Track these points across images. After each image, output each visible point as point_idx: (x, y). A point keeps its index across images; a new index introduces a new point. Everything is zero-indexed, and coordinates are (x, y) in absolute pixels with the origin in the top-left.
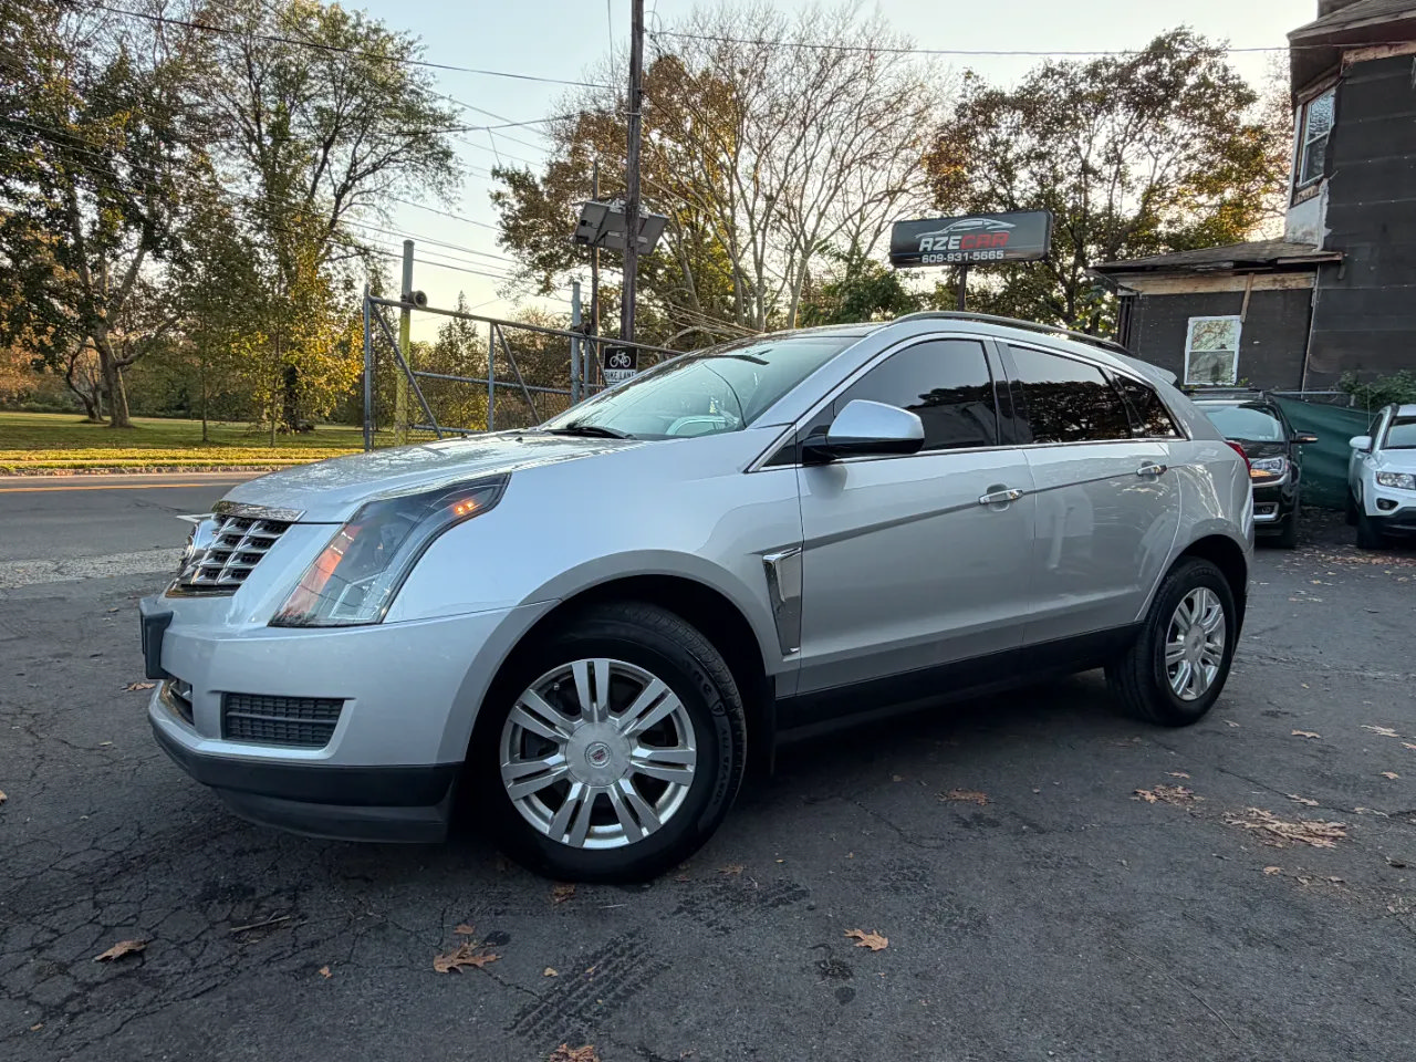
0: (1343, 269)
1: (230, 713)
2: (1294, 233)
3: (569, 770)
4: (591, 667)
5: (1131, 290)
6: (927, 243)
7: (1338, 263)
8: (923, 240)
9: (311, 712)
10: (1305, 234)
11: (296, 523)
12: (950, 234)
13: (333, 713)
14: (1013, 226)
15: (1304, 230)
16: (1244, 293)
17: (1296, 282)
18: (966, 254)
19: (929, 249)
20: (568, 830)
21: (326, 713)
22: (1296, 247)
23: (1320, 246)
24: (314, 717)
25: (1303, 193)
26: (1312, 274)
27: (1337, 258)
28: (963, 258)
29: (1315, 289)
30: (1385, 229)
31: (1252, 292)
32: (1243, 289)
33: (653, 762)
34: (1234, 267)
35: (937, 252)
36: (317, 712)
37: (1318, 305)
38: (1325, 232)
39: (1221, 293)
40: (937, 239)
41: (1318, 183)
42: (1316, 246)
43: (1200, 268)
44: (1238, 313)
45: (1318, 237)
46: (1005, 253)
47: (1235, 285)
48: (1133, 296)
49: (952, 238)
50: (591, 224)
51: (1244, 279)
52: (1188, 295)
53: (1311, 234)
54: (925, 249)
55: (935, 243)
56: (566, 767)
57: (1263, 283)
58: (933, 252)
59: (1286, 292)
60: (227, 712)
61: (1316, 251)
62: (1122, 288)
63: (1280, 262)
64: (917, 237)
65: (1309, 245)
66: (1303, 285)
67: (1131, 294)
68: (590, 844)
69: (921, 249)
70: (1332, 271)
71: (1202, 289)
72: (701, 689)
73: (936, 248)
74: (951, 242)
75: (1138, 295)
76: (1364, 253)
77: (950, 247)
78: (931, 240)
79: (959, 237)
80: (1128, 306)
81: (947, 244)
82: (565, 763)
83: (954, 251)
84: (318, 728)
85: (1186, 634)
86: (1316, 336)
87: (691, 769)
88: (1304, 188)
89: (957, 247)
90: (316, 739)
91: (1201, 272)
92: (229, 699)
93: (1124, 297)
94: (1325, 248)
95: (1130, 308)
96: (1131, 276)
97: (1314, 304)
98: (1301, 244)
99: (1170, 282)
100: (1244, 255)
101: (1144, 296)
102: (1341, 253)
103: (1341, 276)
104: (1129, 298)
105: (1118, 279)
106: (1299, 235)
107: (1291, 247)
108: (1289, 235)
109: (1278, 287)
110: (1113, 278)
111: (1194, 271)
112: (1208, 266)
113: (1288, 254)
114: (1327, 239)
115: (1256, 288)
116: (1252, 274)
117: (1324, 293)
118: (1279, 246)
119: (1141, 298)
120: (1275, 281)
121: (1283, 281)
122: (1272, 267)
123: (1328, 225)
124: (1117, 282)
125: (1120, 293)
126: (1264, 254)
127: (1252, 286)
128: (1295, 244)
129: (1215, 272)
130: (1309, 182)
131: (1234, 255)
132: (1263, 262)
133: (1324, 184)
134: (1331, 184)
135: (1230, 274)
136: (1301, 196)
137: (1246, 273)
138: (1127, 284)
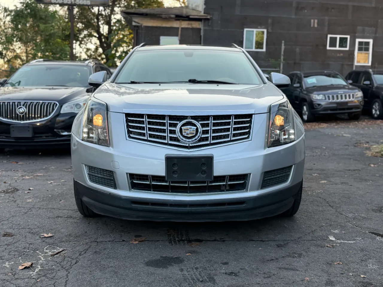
0: (210, 22)
2: (192, 5)
5: (139, 23)
7: (208, 19)
10: (196, 6)
15: (195, 4)
16: (178, 28)
22: (194, 11)
23: (203, 12)
26: (200, 23)
27: (209, 17)
28: (72, 2)
29: (202, 28)
30: (222, 7)
31: (182, 28)
32: (178, 26)
34: (175, 17)
37: (204, 35)
38: (204, 7)
39: (171, 27)
42: (201, 12)
43: (164, 16)
44: (177, 35)
45: (201, 8)
46: (91, 2)
47: (176, 24)
51: (178, 22)
52: (160, 27)
53: (198, 6)
57: (185, 24)
59: (193, 29)
61: (202, 14)
62: (135, 22)
63: (191, 17)
65: (198, 11)
66: (198, 27)
67: (138, 25)
70: (207, 22)
71: (164, 25)
75: (141, 26)
76: (216, 16)
80: (137, 30)
91: (163, 18)
93: (135, 26)
94: (204, 13)
95: (138, 31)
96: (138, 17)
97: (202, 34)
98: (195, 10)
99: (152, 21)
100: (178, 12)
101: (144, 26)
102: (209, 15)
103: (210, 24)
104: (137, 26)
105: (133, 18)
106: (194, 6)
107: (191, 11)
108: (190, 6)
109: (190, 26)
110: (131, 17)
111: (161, 17)
112: (166, 16)
113: (193, 14)
114: (205, 9)
115: (183, 26)
116: (181, 21)
117: (205, 30)
118: (188, 10)
119: (143, 27)
120: (189, 24)
121: (191, 24)
122: (188, 18)
123: (205, 4)
124: (132, 19)
125: (134, 24)
126: (184, 12)
127: (181, 25)
128: (193, 9)
129: (168, 19)
131: (174, 12)
132: (185, 16)
135: (173, 20)
137: (179, 20)
138: (136, 20)
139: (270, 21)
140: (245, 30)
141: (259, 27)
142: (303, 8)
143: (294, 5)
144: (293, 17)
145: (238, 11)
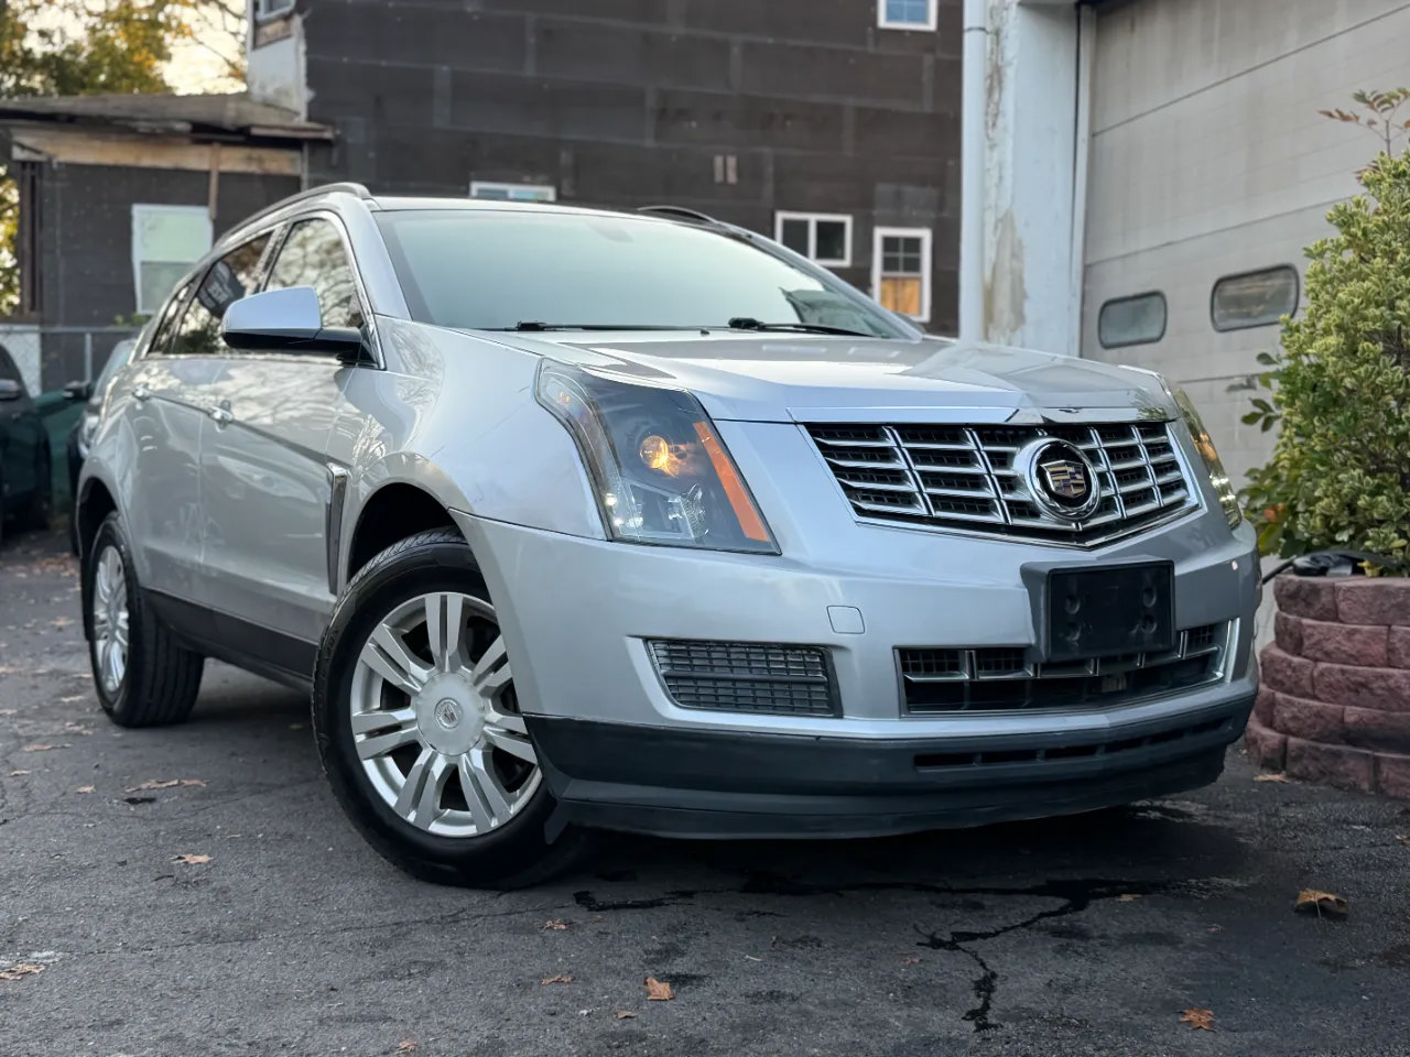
0: (335, 153)
2: (263, 88)
5: (37, 153)
7: (326, 143)
10: (278, 92)
15: (275, 86)
16: (207, 173)
17: (281, 163)
22: (271, 111)
23: (304, 115)
25: (266, 31)
26: (294, 155)
27: (328, 135)
29: (305, 177)
30: (378, 100)
31: (222, 175)
32: (206, 168)
34: (192, 132)
38: (307, 94)
39: (178, 171)
41: (287, 18)
42: (297, 114)
43: (143, 126)
44: (203, 202)
45: (299, 98)
47: (196, 159)
48: (40, 163)
51: (205, 150)
53: (287, 93)
57: (234, 160)
59: (265, 178)
61: (301, 120)
62: (23, 147)
63: (256, 131)
65: (288, 110)
66: (286, 171)
67: (36, 157)
70: (322, 153)
71: (148, 161)
75: (50, 162)
76: (357, 133)
80: (33, 178)
88: (269, 22)
91: (144, 134)
93: (24, 164)
94: (310, 119)
95: (38, 182)
96: (37, 128)
98: (276, 107)
99: (97, 144)
100: (203, 114)
101: (59, 164)
102: (330, 128)
103: (334, 161)
104: (33, 164)
105: (13, 131)
106: (270, 91)
107: (259, 110)
108: (256, 90)
109: (253, 168)
110: (6, 126)
111: (133, 131)
112: (155, 125)
113: (265, 122)
114: (311, 105)
115: (226, 167)
116: (216, 146)
118: (246, 106)
119: (55, 166)
120: (249, 159)
121: (260, 161)
122: (242, 136)
123: (311, 83)
124: (10, 136)
125: (18, 154)
126: (230, 116)
127: (219, 163)
128: (267, 104)
129: (161, 136)
130: (274, 14)
131: (186, 111)
132: (232, 128)
133: (297, 21)
134: (305, 23)
135: (186, 141)
136: (265, 34)
137: (208, 142)
138: (28, 141)
139: (565, 158)
140: (475, 185)
141: (527, 178)
142: (683, 114)
143: (651, 101)
144: (649, 143)
145: (441, 117)
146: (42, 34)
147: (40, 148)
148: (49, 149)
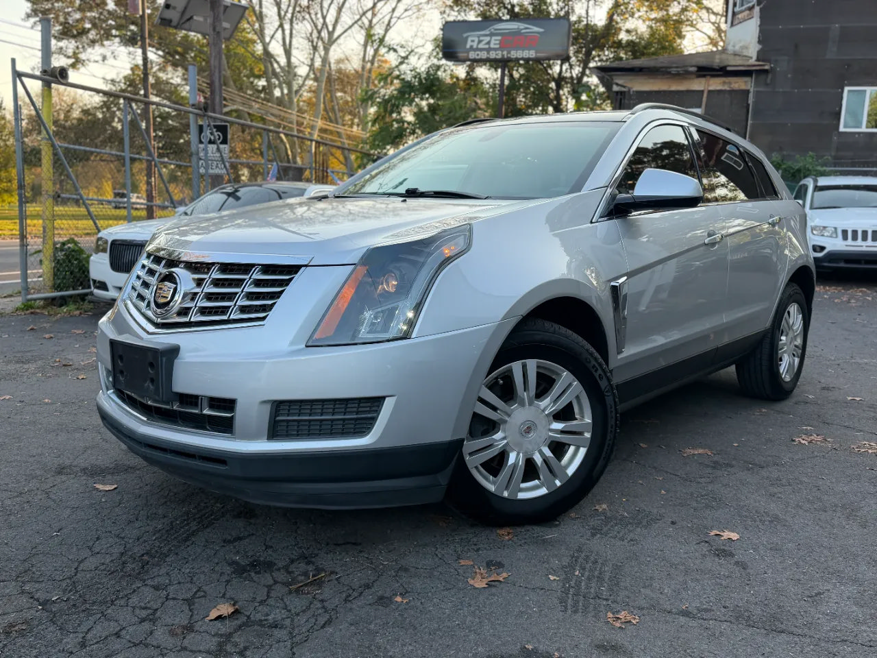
0: (770, 76)
1: (278, 418)
2: (734, 46)
3: (507, 442)
4: (524, 366)
5: (624, 87)
6: (473, 41)
7: (766, 71)
8: (470, 39)
9: (355, 409)
10: (742, 48)
11: (306, 266)
12: (492, 35)
13: (374, 409)
14: (541, 30)
15: (741, 45)
16: (703, 91)
17: (739, 84)
18: (505, 53)
19: (475, 47)
20: (507, 488)
21: (368, 409)
22: (737, 58)
23: (755, 57)
24: (357, 413)
25: (740, 16)
26: (747, 79)
27: (766, 67)
28: (503, 55)
29: (752, 90)
30: (796, 46)
31: (710, 92)
32: (702, 89)
33: (562, 432)
34: (697, 71)
35: (481, 50)
36: (360, 409)
37: (755, 103)
38: (758, 47)
39: (688, 92)
40: (481, 38)
41: (751, 9)
42: (751, 58)
43: (674, 71)
44: (699, 106)
45: (753, 50)
46: (535, 53)
47: (697, 85)
48: (624, 92)
49: (494, 38)
50: (174, 8)
51: (703, 80)
52: (664, 92)
53: (747, 48)
54: (471, 47)
55: (480, 42)
56: (505, 441)
57: (716, 84)
58: (477, 49)
59: (732, 92)
60: (276, 417)
61: (753, 61)
62: (617, 84)
63: (729, 69)
64: (465, 35)
65: (746, 56)
66: (743, 87)
67: (623, 89)
68: (521, 496)
69: (468, 46)
70: (762, 77)
71: (674, 88)
72: (597, 377)
73: (481, 46)
74: (493, 42)
75: (629, 91)
76: (783, 65)
77: (492, 46)
78: (476, 40)
79: (499, 38)
80: (621, 99)
81: (489, 43)
82: (504, 438)
83: (495, 49)
84: (360, 422)
85: (786, 336)
86: (752, 125)
87: (588, 435)
88: (741, 12)
89: (498, 46)
90: (357, 430)
91: (673, 74)
92: (278, 406)
93: (617, 92)
94: (758, 60)
95: (623, 101)
96: (623, 75)
97: (751, 101)
98: (739, 55)
99: (652, 81)
100: (703, 62)
101: (633, 91)
102: (768, 64)
103: (769, 81)
104: (622, 93)
105: (614, 78)
106: (737, 48)
107: (732, 57)
108: (730, 48)
109: (726, 88)
110: (610, 76)
111: (669, 73)
112: (679, 69)
113: (734, 63)
114: (759, 53)
115: (711, 88)
116: (709, 77)
117: (757, 93)
118: (724, 56)
119: (631, 93)
120: (724, 83)
121: (729, 83)
122: (723, 72)
123: (760, 42)
124: (612, 79)
125: (616, 88)
126: (717, 62)
127: (709, 85)
128: (735, 55)
129: (683, 75)
130: (744, 8)
131: (694, 63)
132: (717, 68)
133: (757, 9)
134: (761, 9)
135: (694, 76)
136: (738, 18)
137: (704, 76)
138: (620, 82)
140: (847, 89)
145: (832, 53)
146: (628, 31)
147: (625, 85)
148: (629, 85)
